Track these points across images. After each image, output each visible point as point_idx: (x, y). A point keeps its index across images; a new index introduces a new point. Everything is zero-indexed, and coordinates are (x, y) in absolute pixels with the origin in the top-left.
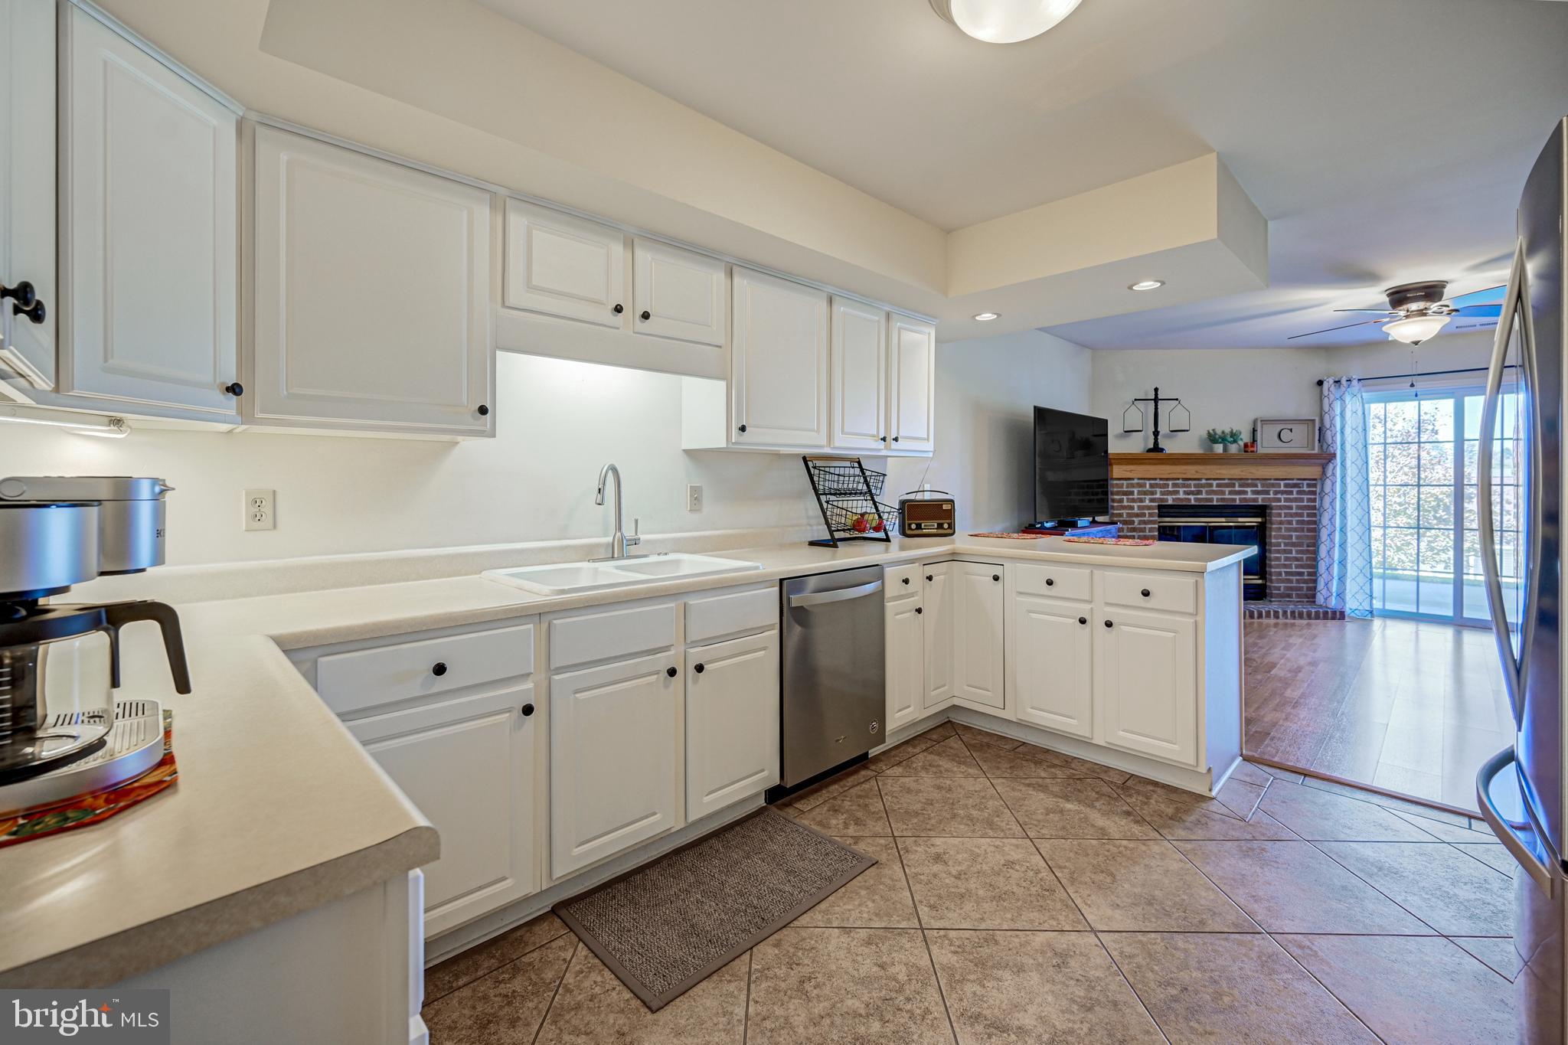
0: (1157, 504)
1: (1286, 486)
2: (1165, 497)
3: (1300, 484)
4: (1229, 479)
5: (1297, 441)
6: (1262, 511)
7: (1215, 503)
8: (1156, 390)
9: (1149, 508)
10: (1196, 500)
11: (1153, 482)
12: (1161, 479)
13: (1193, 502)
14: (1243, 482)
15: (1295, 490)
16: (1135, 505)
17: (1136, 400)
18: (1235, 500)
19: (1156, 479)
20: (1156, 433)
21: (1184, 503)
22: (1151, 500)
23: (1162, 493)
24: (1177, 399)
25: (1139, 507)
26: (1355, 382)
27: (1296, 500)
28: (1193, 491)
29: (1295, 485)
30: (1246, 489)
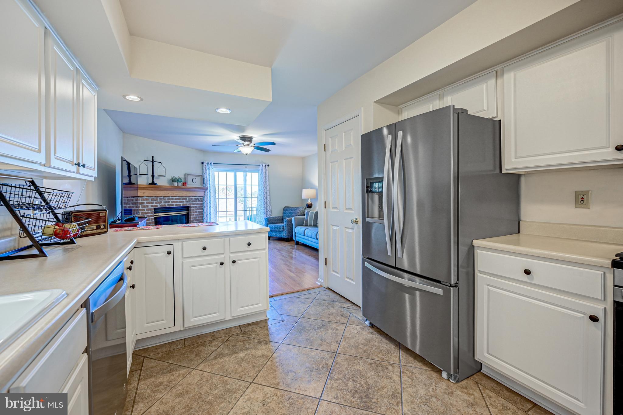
0: (154, 208)
1: (195, 199)
2: (157, 204)
4: (179, 197)
5: (197, 183)
6: (187, 208)
7: (174, 206)
8: (153, 157)
9: (150, 210)
10: (168, 205)
11: (152, 198)
12: (155, 197)
13: (167, 206)
14: (183, 197)
16: (145, 208)
17: (144, 160)
18: (180, 205)
19: (153, 197)
20: (153, 176)
21: (164, 207)
22: (152, 206)
23: (156, 203)
24: (161, 162)
25: (146, 209)
26: (212, 164)
27: (198, 204)
28: (167, 202)
29: (197, 199)
30: (184, 200)
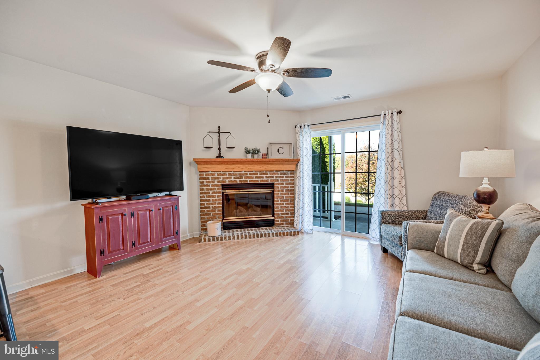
0: (221, 184)
1: (281, 174)
2: (225, 180)
3: (287, 173)
4: (255, 171)
5: (286, 154)
6: (272, 185)
7: (249, 182)
8: (219, 127)
9: (217, 186)
10: (240, 181)
11: (218, 173)
12: (223, 171)
13: (238, 183)
15: (285, 176)
16: (210, 184)
17: (209, 132)
18: (258, 181)
19: (220, 171)
20: (220, 149)
21: (234, 183)
22: (218, 182)
23: (223, 178)
24: (229, 132)
25: (212, 185)
26: (306, 126)
27: (285, 180)
28: (238, 177)
29: (285, 174)
30: (263, 176)
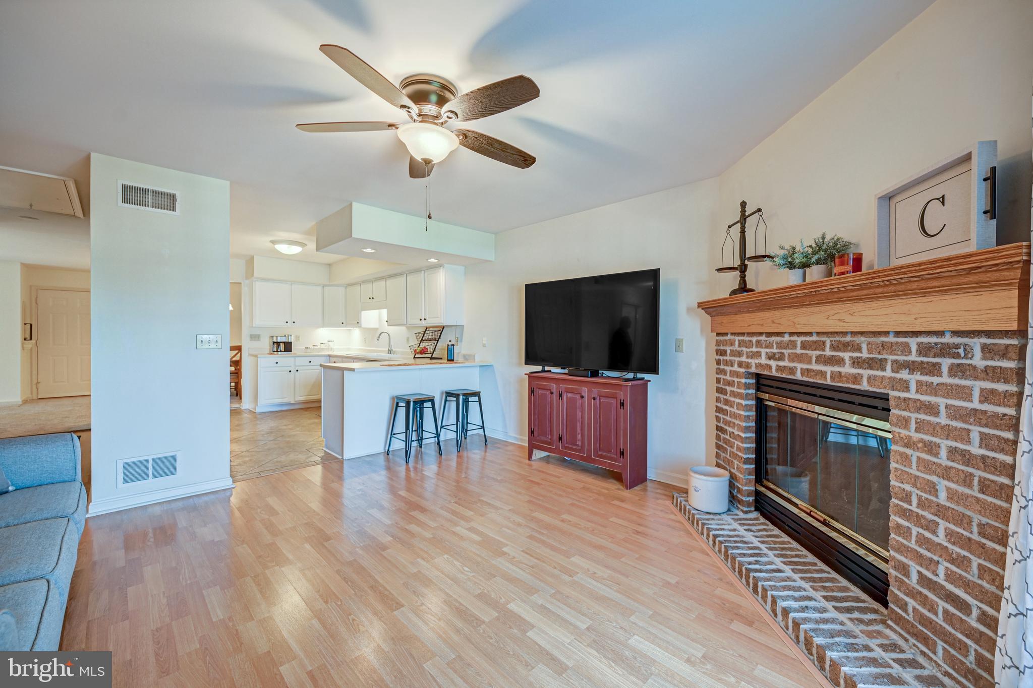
0: (744, 370)
1: (924, 350)
9: (737, 374)
12: (748, 334)
13: (774, 373)
14: (837, 338)
15: (946, 363)
16: (728, 369)
17: (729, 227)
19: (744, 334)
20: (742, 268)
22: (739, 365)
23: (747, 355)
24: (760, 210)
25: (730, 372)
29: (945, 351)
30: (841, 354)
